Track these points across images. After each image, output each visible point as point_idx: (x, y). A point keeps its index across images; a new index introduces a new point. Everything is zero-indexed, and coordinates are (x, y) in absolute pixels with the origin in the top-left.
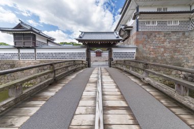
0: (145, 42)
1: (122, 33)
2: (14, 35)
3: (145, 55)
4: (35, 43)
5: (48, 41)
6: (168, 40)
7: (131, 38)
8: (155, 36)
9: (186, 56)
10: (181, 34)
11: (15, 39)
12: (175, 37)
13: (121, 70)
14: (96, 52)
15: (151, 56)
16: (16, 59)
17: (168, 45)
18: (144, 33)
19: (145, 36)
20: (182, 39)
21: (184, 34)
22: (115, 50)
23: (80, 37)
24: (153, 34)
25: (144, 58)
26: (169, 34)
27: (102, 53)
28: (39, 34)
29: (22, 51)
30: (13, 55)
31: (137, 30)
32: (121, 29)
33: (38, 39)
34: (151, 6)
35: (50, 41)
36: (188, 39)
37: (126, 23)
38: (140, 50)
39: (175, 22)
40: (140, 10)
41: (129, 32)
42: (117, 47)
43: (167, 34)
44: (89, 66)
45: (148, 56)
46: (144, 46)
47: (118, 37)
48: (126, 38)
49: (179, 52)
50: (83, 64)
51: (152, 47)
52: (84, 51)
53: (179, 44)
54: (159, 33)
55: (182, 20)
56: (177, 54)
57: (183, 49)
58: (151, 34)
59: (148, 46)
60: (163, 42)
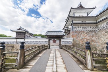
0: (77, 36)
1: (66, 31)
2: (17, 32)
3: (77, 42)
4: (25, 36)
5: (30, 35)
6: (88, 35)
7: (70, 34)
8: (82, 34)
9: (98, 43)
10: (94, 33)
11: (17, 34)
12: (91, 34)
13: (64, 49)
14: (53, 40)
15: (80, 43)
16: (15, 44)
17: (88, 38)
18: (76, 32)
19: (77, 34)
20: (94, 35)
21: (95, 33)
22: (62, 40)
23: (46, 34)
24: (81, 33)
25: (77, 44)
26: (88, 33)
27: (56, 41)
28: (27, 32)
29: (18, 40)
30: (14, 41)
31: (73, 31)
32: (66, 29)
33: (26, 34)
34: (78, 20)
35: (31, 35)
36: (97, 35)
37: (68, 26)
38: (75, 40)
39: (91, 27)
40: (74, 22)
41: (69, 31)
42: (63, 38)
43: (87, 32)
44: (49, 48)
45: (79, 43)
46: (77, 38)
47: (63, 34)
48: (68, 34)
49: (94, 41)
50: (47, 46)
51: (80, 39)
52: (47, 40)
53: (94, 37)
54: (83, 32)
55: (93, 26)
56: (93, 42)
57: (96, 40)
58: (80, 33)
59: (78, 38)
60: (86, 36)
